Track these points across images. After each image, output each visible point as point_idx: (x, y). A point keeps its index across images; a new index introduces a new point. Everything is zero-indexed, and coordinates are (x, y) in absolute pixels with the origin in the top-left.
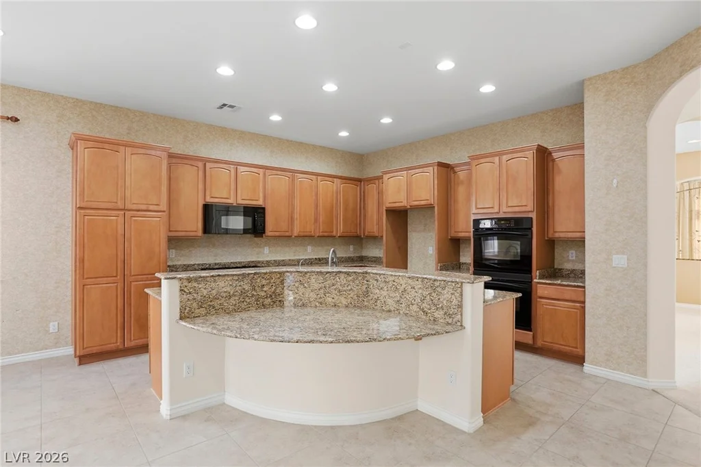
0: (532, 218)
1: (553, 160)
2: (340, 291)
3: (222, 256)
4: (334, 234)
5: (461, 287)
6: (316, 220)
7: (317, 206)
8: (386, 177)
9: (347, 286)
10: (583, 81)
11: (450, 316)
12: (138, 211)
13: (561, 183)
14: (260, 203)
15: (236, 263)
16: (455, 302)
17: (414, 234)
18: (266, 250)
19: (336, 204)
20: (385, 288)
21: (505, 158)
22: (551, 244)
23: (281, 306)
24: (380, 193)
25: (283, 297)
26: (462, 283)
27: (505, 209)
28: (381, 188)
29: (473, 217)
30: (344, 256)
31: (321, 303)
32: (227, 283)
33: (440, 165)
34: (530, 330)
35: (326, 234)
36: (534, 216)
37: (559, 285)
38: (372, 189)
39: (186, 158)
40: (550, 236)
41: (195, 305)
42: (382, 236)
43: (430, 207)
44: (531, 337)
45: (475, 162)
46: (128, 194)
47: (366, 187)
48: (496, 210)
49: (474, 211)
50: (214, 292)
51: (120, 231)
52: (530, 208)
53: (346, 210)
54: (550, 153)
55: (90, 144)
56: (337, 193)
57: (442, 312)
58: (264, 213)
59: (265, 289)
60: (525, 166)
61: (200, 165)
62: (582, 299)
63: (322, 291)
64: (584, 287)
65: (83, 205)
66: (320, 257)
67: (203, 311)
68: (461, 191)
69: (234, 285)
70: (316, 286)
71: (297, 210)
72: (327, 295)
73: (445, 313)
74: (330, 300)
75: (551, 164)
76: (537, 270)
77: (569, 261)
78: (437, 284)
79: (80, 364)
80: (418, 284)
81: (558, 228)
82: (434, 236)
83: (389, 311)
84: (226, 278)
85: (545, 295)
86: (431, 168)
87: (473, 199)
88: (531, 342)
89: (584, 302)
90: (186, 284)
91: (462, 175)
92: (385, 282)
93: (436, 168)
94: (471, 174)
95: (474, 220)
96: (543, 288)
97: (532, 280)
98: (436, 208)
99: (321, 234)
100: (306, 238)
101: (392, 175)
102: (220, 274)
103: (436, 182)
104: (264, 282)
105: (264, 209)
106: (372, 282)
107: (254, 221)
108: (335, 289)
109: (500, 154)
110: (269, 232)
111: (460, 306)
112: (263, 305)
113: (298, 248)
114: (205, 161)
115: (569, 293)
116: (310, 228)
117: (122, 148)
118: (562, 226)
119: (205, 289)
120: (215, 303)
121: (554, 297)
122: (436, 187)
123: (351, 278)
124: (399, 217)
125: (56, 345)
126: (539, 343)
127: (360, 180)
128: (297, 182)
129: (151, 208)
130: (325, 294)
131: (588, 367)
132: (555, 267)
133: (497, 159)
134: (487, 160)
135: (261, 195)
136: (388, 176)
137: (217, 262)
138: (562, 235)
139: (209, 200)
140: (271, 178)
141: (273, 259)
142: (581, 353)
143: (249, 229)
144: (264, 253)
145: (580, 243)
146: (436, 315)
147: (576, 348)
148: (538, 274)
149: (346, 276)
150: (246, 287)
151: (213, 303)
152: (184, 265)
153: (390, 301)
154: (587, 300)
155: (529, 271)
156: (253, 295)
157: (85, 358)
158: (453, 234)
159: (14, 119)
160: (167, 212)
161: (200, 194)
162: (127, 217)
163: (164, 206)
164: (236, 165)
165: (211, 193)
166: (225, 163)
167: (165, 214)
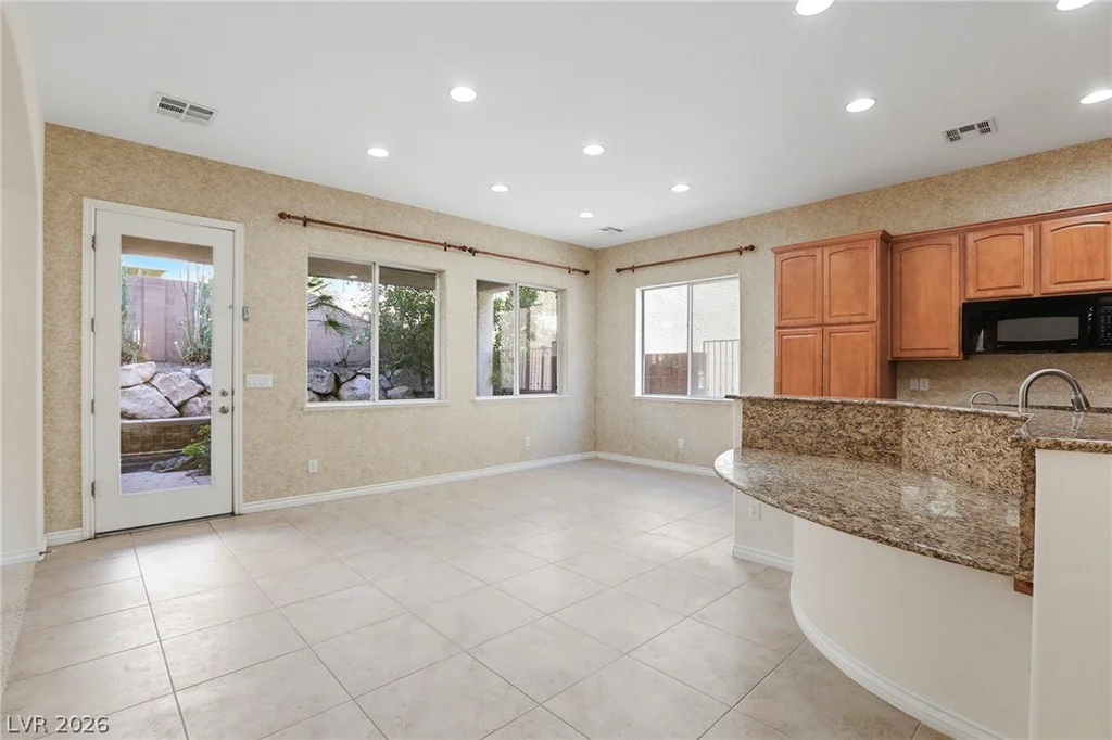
2: (980, 455)
9: (994, 446)
23: (894, 465)
25: (901, 450)
31: (950, 472)
32: (800, 412)
39: (930, 237)
41: (758, 433)
46: (826, 304)
50: (782, 422)
51: (818, 351)
59: (863, 430)
61: (954, 240)
63: (952, 449)
65: (782, 323)
67: (767, 443)
69: (810, 416)
70: (945, 438)
72: (960, 458)
74: (963, 468)
84: (799, 405)
90: (748, 405)
102: (789, 398)
104: (860, 418)
108: (973, 449)
112: (858, 454)
114: (964, 231)
117: (818, 250)
119: (771, 415)
120: (783, 436)
123: (1000, 429)
130: (956, 455)
139: (974, 295)
143: (1073, 341)
149: (992, 423)
150: (830, 423)
151: (779, 436)
156: (840, 436)
159: (752, 248)
160: (878, 323)
161: (956, 288)
162: (826, 334)
163: (873, 314)
164: (1036, 220)
165: (977, 282)
166: (1008, 225)
167: (874, 325)
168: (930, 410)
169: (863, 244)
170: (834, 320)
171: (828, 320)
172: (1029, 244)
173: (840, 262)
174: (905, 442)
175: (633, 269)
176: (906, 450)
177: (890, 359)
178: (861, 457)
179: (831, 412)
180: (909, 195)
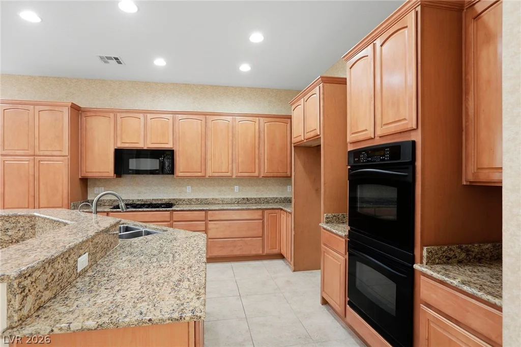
0: (414, 143)
3: (145, 193)
4: (257, 174)
6: (233, 161)
7: (234, 147)
8: (292, 109)
12: (45, 156)
14: (169, 146)
15: (158, 200)
18: (189, 189)
29: (349, 148)
30: (279, 196)
35: (246, 174)
36: (417, 137)
39: (100, 111)
46: (37, 142)
51: (31, 173)
52: (409, 124)
55: (9, 106)
58: (173, 155)
61: (112, 115)
65: (3, 153)
66: (249, 197)
71: (211, 150)
81: (485, 161)
98: (322, 139)
99: (240, 174)
105: (173, 151)
107: (161, 162)
113: (223, 188)
114: (115, 112)
117: (31, 107)
128: (210, 124)
129: (56, 153)
135: (171, 138)
137: (139, 198)
139: (119, 145)
140: (182, 122)
141: (195, 197)
143: (157, 170)
144: (186, 192)
152: (111, 200)
160: (69, 157)
161: (112, 141)
162: (37, 162)
163: (66, 152)
164: (145, 112)
165: (122, 139)
166: (135, 112)
167: (66, 158)
169: (60, 109)
170: (41, 153)
171: (37, 153)
172: (142, 124)
173: (46, 117)
177: (80, 177)
180: (94, 86)
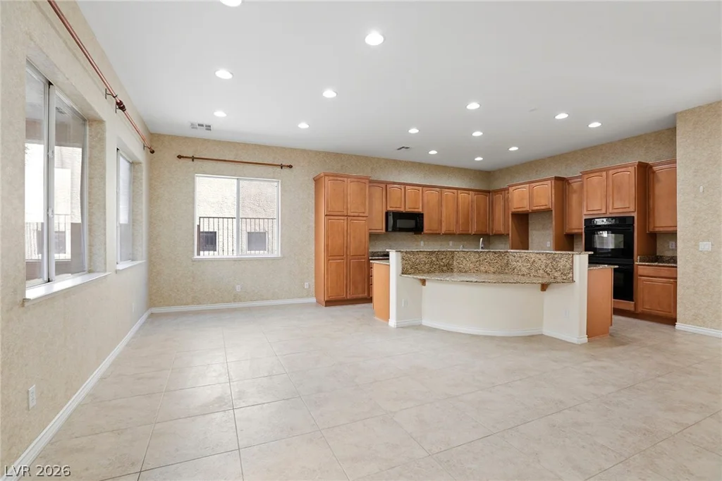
0: (633, 217)
1: (654, 172)
2: (489, 263)
3: (394, 247)
4: (470, 232)
5: (572, 257)
6: (457, 222)
7: (457, 212)
8: (511, 189)
9: (494, 260)
10: (676, 114)
11: (565, 275)
12: (354, 216)
13: (660, 189)
14: (420, 210)
16: (568, 266)
17: (534, 232)
18: (422, 243)
19: (472, 210)
20: (520, 261)
21: (611, 172)
22: (653, 238)
23: (452, 272)
24: (506, 201)
25: (454, 266)
26: (573, 254)
27: (610, 210)
28: (506, 197)
29: (584, 217)
31: (477, 271)
33: (557, 179)
34: (633, 301)
35: (464, 232)
36: (635, 215)
37: (656, 266)
38: (499, 198)
39: (377, 183)
40: (651, 230)
41: (409, 267)
42: (508, 234)
43: (548, 211)
44: (633, 305)
45: (586, 176)
46: (349, 206)
47: (494, 197)
48: (604, 211)
49: (585, 212)
51: (345, 229)
52: (632, 209)
53: (478, 214)
54: (651, 167)
55: (331, 178)
56: (472, 201)
57: (560, 273)
58: (423, 217)
59: (443, 261)
60: (628, 178)
61: (384, 186)
62: (675, 276)
64: (676, 267)
65: (328, 214)
67: (412, 271)
68: (574, 199)
70: (474, 260)
71: (444, 214)
72: (481, 265)
73: (562, 273)
74: (483, 268)
75: (651, 176)
76: (638, 255)
77: (669, 250)
78: (556, 256)
79: (326, 306)
80: (543, 257)
81: (657, 225)
82: (551, 233)
83: (523, 275)
85: (645, 274)
86: (550, 182)
87: (585, 204)
88: (632, 309)
89: (676, 278)
90: (405, 254)
91: (575, 185)
92: (520, 257)
93: (553, 181)
94: (582, 185)
95: (585, 220)
96: (642, 269)
97: (633, 262)
98: (553, 212)
99: (461, 232)
100: (450, 235)
101: (517, 187)
103: (553, 192)
104: (443, 256)
105: (423, 214)
106: (511, 257)
107: (416, 222)
108: (486, 262)
109: (607, 170)
110: (425, 231)
111: (572, 268)
113: (443, 243)
114: (387, 183)
115: (665, 272)
116: (453, 229)
117: (345, 179)
118: (660, 223)
119: (414, 258)
120: (418, 267)
121: (651, 275)
122: (553, 196)
124: (522, 219)
125: (307, 296)
126: (640, 310)
127: (489, 192)
128: (444, 195)
129: (361, 214)
130: (479, 265)
131: (679, 325)
132: (658, 254)
133: (604, 174)
134: (597, 174)
135: (421, 205)
136: (514, 188)
138: (661, 229)
139: (389, 209)
140: (428, 192)
142: (674, 317)
143: (414, 228)
144: (420, 246)
145: (673, 235)
146: (556, 275)
147: (670, 312)
148: (639, 258)
150: (434, 259)
151: (416, 267)
153: (523, 269)
154: (678, 276)
155: (631, 255)
156: (437, 264)
157: (330, 303)
158: (567, 231)
159: (290, 167)
160: (369, 217)
161: (384, 205)
162: (349, 221)
163: (367, 213)
164: (405, 185)
165: (390, 204)
166: (399, 184)
167: (367, 218)
168: (468, 252)
170: (352, 214)
171: (349, 214)
172: (403, 193)
174: (455, 263)
175: (193, 159)
176: (456, 267)
178: (443, 271)
179: (434, 255)
